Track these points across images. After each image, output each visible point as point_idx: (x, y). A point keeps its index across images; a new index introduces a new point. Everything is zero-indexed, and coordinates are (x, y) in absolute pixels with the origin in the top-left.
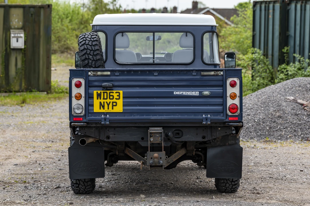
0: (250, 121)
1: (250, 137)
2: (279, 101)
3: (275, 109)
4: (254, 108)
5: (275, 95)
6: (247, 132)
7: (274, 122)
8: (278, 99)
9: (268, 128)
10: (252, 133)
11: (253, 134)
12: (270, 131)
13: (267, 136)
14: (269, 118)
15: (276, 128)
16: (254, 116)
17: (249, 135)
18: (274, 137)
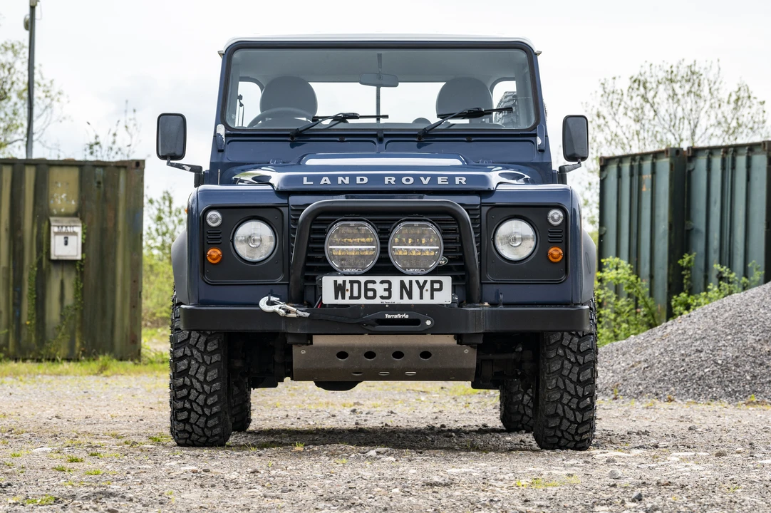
0: (704, 362)
1: (710, 395)
2: (764, 322)
3: (758, 338)
4: (708, 336)
5: (752, 310)
6: (701, 387)
7: (761, 365)
8: (762, 317)
9: (748, 378)
10: (714, 389)
11: (717, 390)
12: (755, 383)
13: (749, 394)
14: (749, 355)
15: (766, 378)
16: (714, 353)
17: (707, 393)
18: (765, 397)
